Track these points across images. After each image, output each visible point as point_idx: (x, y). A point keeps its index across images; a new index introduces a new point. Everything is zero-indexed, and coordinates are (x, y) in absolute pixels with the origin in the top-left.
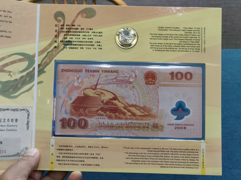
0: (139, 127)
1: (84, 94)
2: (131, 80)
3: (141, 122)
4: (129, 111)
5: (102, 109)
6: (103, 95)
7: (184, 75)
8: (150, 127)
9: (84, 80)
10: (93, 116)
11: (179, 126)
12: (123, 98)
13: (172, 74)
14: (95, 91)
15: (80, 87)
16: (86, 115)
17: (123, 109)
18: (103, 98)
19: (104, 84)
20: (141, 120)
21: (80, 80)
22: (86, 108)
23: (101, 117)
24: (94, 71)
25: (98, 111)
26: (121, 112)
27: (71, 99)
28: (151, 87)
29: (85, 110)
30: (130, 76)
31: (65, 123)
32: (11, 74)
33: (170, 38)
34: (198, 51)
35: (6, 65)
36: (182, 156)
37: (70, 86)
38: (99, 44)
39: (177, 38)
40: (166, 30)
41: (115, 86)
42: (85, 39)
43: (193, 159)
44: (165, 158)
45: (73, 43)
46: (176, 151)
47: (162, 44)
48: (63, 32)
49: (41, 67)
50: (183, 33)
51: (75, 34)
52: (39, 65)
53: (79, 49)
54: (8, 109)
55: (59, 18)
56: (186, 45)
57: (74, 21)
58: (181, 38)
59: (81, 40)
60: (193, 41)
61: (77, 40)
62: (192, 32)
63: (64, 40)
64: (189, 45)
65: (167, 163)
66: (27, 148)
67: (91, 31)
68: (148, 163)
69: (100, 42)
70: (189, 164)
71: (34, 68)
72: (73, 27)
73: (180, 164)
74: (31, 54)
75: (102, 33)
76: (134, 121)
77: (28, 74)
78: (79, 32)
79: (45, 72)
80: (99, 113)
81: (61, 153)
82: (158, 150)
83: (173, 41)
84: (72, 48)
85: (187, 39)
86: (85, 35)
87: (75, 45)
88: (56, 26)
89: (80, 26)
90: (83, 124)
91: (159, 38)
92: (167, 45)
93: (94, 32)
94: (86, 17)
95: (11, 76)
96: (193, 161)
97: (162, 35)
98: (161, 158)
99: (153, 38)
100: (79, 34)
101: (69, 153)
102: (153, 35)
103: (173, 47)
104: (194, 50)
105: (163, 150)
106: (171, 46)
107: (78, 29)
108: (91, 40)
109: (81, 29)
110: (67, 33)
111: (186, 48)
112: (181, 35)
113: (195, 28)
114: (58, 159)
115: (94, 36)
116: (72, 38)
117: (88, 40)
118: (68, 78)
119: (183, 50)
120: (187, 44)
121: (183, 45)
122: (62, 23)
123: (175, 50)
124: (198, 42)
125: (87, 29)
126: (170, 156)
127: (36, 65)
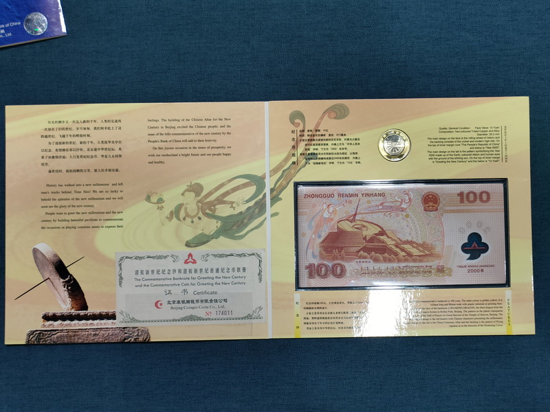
0: (417, 272)
1: (338, 228)
2: (404, 206)
3: (421, 264)
4: (403, 250)
5: (365, 249)
6: (365, 229)
7: (478, 195)
8: (433, 271)
9: (337, 209)
10: (351, 259)
11: (474, 268)
12: (392, 232)
13: (461, 194)
14: (354, 224)
15: (332, 219)
16: (342, 259)
17: (393, 247)
18: (365, 233)
19: (365, 213)
20: (420, 261)
21: (331, 209)
22: (342, 248)
23: (364, 260)
24: (351, 195)
25: (358, 252)
26: (391, 252)
27: (320, 237)
28: (432, 214)
29: (340, 252)
30: (402, 200)
31: (314, 271)
32: (234, 205)
33: (457, 143)
34: (496, 161)
35: (227, 193)
36: (479, 310)
37: (318, 218)
38: (355, 156)
39: (466, 143)
40: (450, 132)
41: (381, 215)
42: (335, 149)
43: (495, 313)
44: (456, 314)
45: (319, 156)
46: (470, 303)
47: (445, 152)
48: (303, 140)
49: (275, 193)
50: (475, 135)
51: (321, 142)
52: (272, 190)
53: (328, 164)
54: (232, 255)
55: (297, 121)
56: (480, 153)
57: (318, 124)
58: (472, 143)
59: (330, 151)
60: (489, 146)
61: (324, 152)
62: (488, 133)
63: (305, 152)
64: (483, 153)
65: (459, 321)
66: (260, 308)
67: (343, 138)
68: (432, 321)
69: (357, 153)
70: (490, 320)
71: (265, 195)
72: (318, 133)
73: (476, 320)
74: (259, 174)
75: (359, 139)
76: (411, 264)
77: (256, 203)
78: (327, 140)
79: (281, 199)
80: (361, 255)
81: (310, 313)
82: (446, 303)
83: (461, 148)
84: (317, 163)
85: (480, 143)
86: (335, 144)
87: (322, 158)
88: (293, 132)
89: (327, 130)
90: (339, 271)
91: (441, 144)
92: (453, 153)
93: (348, 139)
94: (336, 118)
95: (234, 208)
96: (495, 317)
97: (445, 139)
98: (451, 314)
99: (432, 144)
100: (326, 142)
101: (321, 313)
102: (432, 140)
103: (462, 157)
104: (491, 159)
105: (452, 303)
106: (459, 155)
107: (324, 135)
108: (344, 151)
109: (330, 135)
110: (310, 142)
111: (480, 156)
112: (471, 138)
113: (491, 128)
114: (306, 321)
115: (348, 144)
116: (317, 149)
117: (340, 151)
118: (314, 206)
119: (475, 160)
120: (481, 151)
121: (475, 153)
122: (301, 128)
123: (464, 160)
124: (497, 148)
125: (338, 135)
126: (462, 310)
127: (267, 190)
